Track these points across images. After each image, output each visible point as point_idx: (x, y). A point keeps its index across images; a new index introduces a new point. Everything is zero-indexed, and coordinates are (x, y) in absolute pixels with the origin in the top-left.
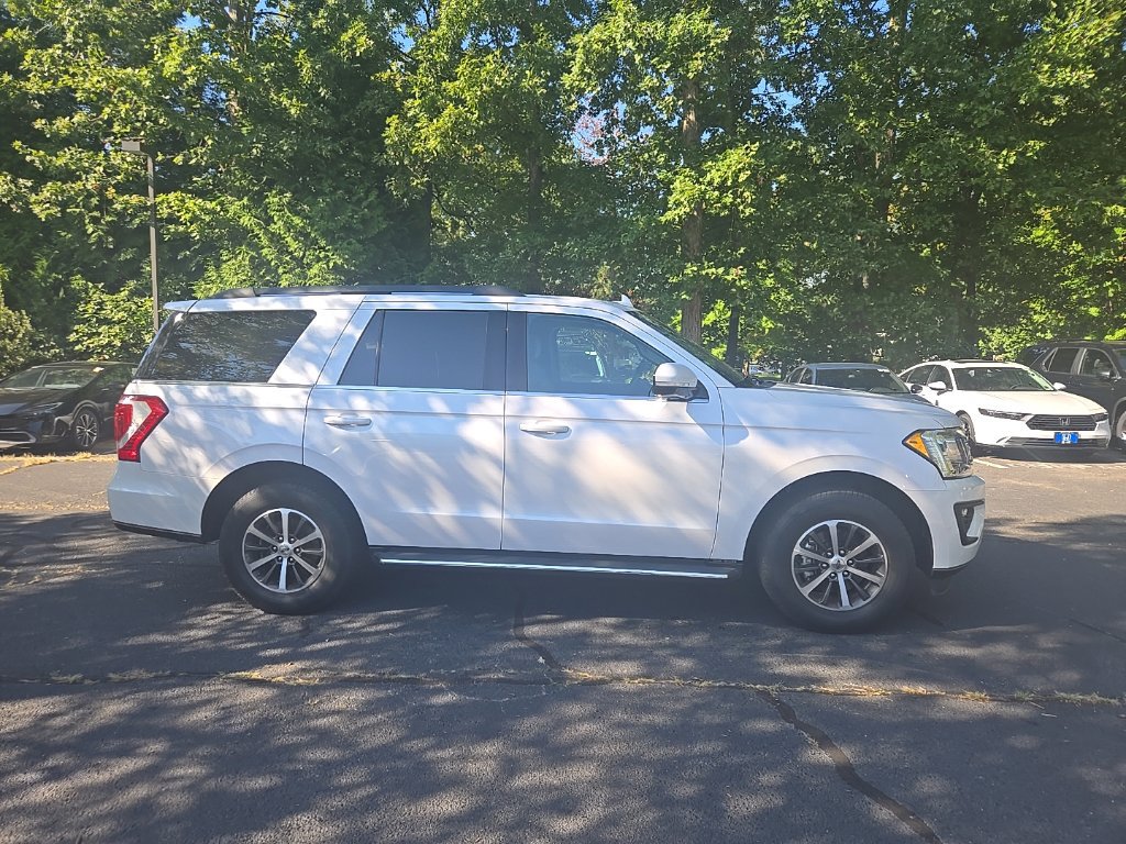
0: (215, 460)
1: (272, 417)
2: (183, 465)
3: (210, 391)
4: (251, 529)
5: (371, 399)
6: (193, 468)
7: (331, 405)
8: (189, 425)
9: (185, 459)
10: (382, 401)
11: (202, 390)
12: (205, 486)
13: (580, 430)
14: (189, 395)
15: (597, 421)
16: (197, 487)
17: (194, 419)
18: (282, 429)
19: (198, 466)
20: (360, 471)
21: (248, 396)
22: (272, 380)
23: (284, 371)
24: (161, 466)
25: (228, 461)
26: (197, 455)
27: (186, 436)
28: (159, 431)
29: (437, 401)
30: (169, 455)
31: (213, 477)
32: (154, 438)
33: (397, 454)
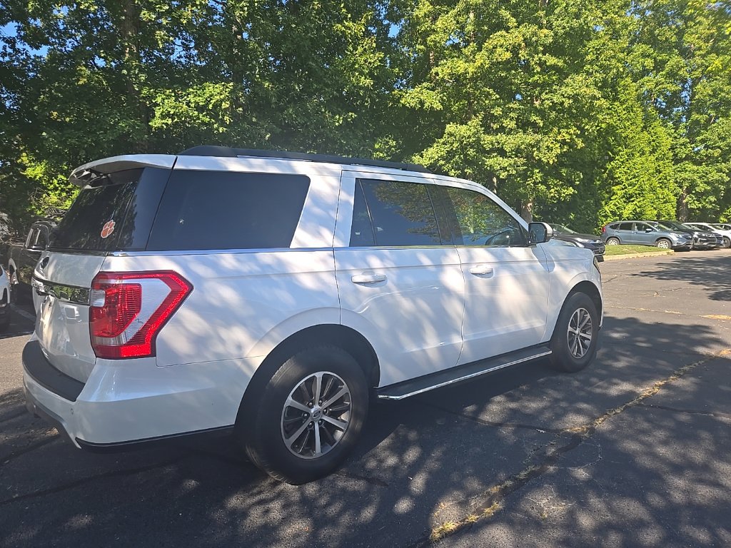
0: (259, 337)
1: (308, 282)
2: (220, 349)
3: (238, 260)
4: (290, 400)
5: (382, 258)
6: (234, 351)
7: (354, 266)
8: (222, 300)
9: (222, 341)
10: (389, 259)
11: (228, 259)
12: (249, 366)
13: (497, 270)
14: (215, 266)
15: (503, 263)
16: (239, 369)
17: (228, 294)
18: (321, 294)
19: (239, 347)
20: (381, 323)
21: (281, 263)
22: (294, 245)
23: (301, 236)
24: (189, 356)
25: (275, 334)
26: (238, 334)
27: (220, 315)
28: (183, 312)
29: (423, 255)
30: (200, 341)
31: (257, 355)
32: (179, 322)
33: (406, 304)
